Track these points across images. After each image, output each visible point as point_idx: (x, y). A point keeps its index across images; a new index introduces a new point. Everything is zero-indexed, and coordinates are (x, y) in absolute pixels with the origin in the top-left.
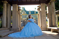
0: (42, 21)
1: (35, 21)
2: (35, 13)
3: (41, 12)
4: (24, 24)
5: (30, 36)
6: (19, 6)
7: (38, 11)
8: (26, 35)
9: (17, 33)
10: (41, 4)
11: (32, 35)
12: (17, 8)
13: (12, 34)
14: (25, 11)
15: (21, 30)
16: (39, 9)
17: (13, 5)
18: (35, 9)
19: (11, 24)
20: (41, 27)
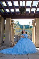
0: (37, 37)
1: (29, 36)
2: (29, 27)
3: (35, 26)
4: (17, 39)
5: (23, 53)
6: (13, 20)
7: (32, 25)
8: (18, 52)
9: (9, 49)
10: (36, 18)
11: (25, 52)
12: (11, 22)
13: (4, 50)
14: (19, 25)
15: (14, 45)
16: (33, 24)
17: (7, 19)
18: (30, 23)
19: (4, 38)
20: (36, 43)
